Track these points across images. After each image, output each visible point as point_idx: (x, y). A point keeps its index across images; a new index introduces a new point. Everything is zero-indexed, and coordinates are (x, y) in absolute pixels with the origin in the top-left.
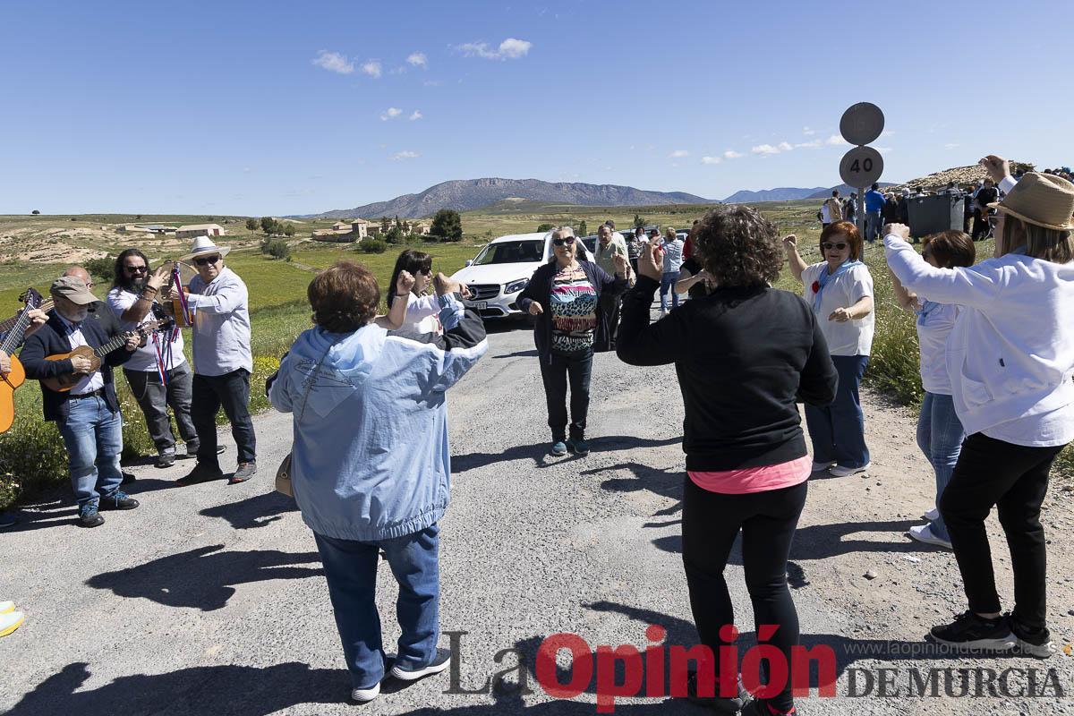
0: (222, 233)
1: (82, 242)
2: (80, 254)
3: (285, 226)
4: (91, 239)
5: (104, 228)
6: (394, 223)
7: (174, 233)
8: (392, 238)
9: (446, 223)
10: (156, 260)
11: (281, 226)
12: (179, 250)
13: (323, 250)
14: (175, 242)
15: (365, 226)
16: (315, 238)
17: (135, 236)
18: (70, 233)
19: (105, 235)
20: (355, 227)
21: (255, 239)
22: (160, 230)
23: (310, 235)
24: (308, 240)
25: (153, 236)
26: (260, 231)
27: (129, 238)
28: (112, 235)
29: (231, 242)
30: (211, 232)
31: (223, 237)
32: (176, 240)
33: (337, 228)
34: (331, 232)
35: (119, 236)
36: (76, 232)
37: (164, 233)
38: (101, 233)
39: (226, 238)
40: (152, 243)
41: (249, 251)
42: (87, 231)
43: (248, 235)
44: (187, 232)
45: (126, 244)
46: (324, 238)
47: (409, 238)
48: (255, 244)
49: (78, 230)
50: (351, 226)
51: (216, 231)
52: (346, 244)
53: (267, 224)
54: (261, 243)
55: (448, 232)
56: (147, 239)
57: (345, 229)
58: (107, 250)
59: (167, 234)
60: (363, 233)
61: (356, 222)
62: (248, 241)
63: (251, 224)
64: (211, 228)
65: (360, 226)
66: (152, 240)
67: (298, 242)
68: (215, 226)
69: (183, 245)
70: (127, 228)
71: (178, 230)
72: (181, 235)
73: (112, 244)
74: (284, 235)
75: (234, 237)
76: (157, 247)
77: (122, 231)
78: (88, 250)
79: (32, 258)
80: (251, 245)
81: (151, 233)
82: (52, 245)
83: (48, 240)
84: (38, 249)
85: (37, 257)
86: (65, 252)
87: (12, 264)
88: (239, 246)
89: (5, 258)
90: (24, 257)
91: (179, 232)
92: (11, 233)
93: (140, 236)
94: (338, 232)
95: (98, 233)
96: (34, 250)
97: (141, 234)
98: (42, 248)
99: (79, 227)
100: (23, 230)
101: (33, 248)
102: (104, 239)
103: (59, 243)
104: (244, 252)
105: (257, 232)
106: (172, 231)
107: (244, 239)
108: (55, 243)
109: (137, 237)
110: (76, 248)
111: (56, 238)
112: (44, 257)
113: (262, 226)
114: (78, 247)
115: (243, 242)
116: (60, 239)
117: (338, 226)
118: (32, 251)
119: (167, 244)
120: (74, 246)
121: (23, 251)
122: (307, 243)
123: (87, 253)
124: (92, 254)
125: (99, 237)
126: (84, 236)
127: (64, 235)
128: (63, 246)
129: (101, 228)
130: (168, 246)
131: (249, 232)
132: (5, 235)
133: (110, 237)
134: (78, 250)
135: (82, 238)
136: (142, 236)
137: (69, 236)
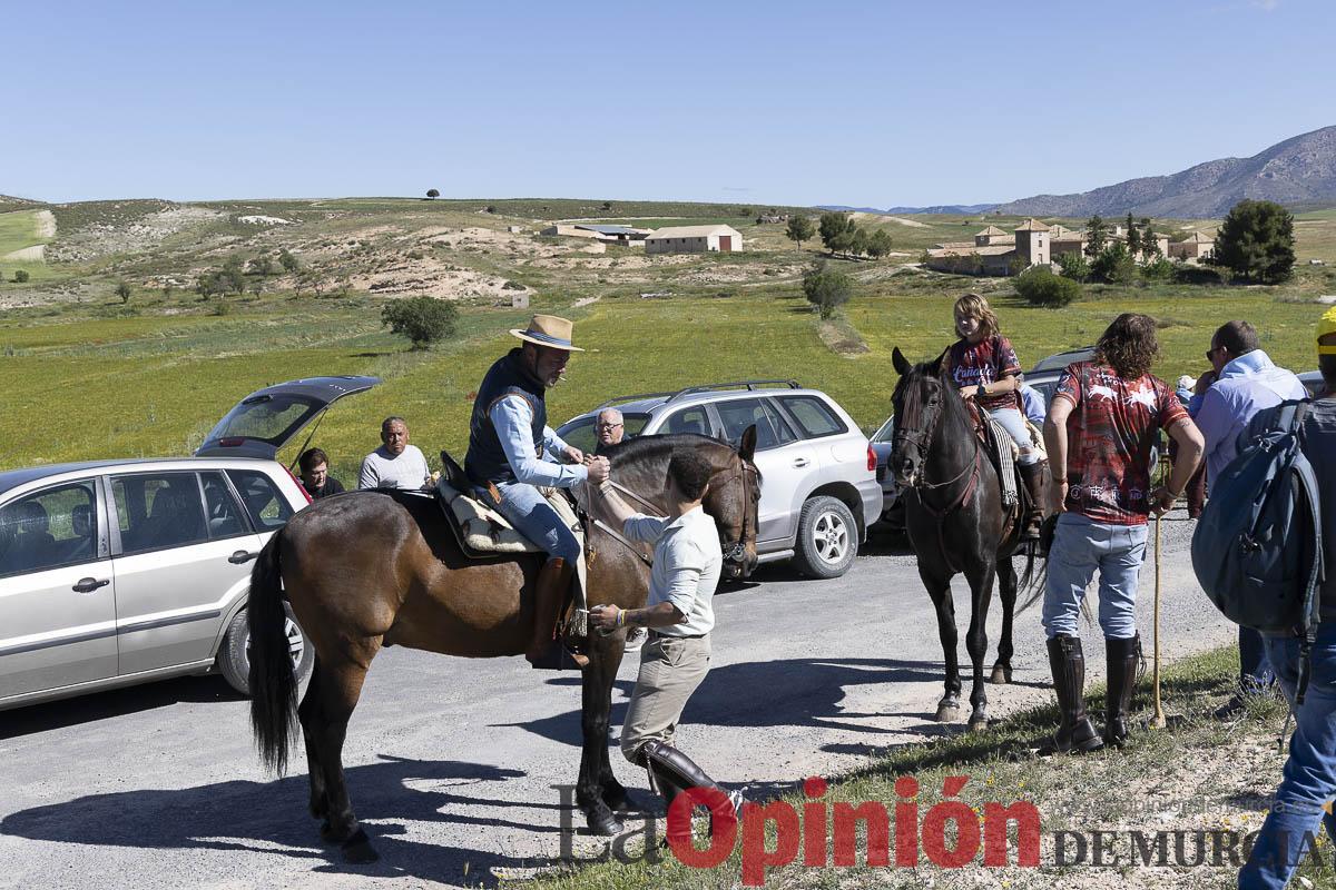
0: (737, 246)
1: (475, 257)
2: (456, 282)
3: (870, 233)
4: (485, 252)
5: (516, 229)
6: (1121, 232)
7: (642, 243)
8: (1105, 271)
9: (1249, 236)
10: (591, 300)
11: (862, 233)
12: (641, 280)
13: (939, 294)
14: (636, 262)
15: (1046, 238)
16: (929, 263)
17: (568, 247)
18: (453, 238)
19: (512, 244)
20: (1023, 239)
21: (799, 261)
22: (621, 236)
23: (919, 253)
24: (913, 266)
25: (601, 248)
26: (816, 243)
27: (555, 250)
28: (525, 244)
29: (750, 267)
30: (714, 243)
31: (738, 254)
32: (640, 259)
33: (984, 242)
34: (964, 250)
35: (537, 246)
36: (463, 235)
37: (627, 244)
38: (506, 237)
39: (743, 257)
40: (594, 264)
41: (778, 289)
42: (483, 234)
43: (788, 252)
44: (668, 241)
45: (544, 262)
46: (945, 266)
47: (1149, 272)
48: (791, 275)
49: (468, 233)
50: (1012, 238)
51: (725, 241)
52: (995, 281)
53: (834, 228)
54: (805, 273)
55: (1253, 259)
56: (587, 255)
57: (1000, 242)
58: (506, 274)
59: (632, 243)
60: (1040, 253)
61: (1025, 227)
62: (785, 264)
63: (797, 230)
64: (713, 235)
65: (1034, 238)
66: (598, 256)
67: (891, 272)
68: (725, 230)
69: (650, 270)
70: (562, 230)
71: (653, 234)
72: (657, 247)
73: (521, 262)
74: (864, 255)
75: (757, 255)
76: (603, 273)
77: (549, 235)
78: (470, 275)
79: (374, 287)
80: (786, 275)
81: (601, 241)
82: (414, 261)
83: (410, 251)
84: (387, 268)
85: (383, 286)
86: (430, 276)
87: (338, 297)
88: (763, 277)
89: (331, 284)
90: (360, 285)
91: (653, 241)
92: (362, 235)
93: (578, 247)
94: (983, 251)
95: (502, 239)
96: (381, 270)
97: (581, 243)
98: (397, 267)
99: (472, 226)
100: (384, 229)
101: (379, 266)
102: (509, 251)
103: (427, 258)
104: (769, 291)
105: (805, 245)
106: (641, 237)
107: (777, 261)
108: (419, 257)
109: (571, 250)
110: (452, 268)
111: (425, 247)
112: (394, 285)
113: (821, 230)
114: (456, 267)
115: (774, 268)
116: (431, 250)
117: (987, 238)
118: (377, 273)
119: (624, 267)
120: (449, 265)
121: (363, 272)
122: (910, 273)
123: (469, 281)
124: (476, 283)
125: (502, 247)
126: (476, 245)
127: (442, 242)
128: (430, 265)
129: (510, 229)
130: (623, 272)
131: (790, 245)
132: (350, 239)
133: (520, 248)
134: (455, 273)
135: (471, 249)
136: (582, 247)
137: (448, 244)
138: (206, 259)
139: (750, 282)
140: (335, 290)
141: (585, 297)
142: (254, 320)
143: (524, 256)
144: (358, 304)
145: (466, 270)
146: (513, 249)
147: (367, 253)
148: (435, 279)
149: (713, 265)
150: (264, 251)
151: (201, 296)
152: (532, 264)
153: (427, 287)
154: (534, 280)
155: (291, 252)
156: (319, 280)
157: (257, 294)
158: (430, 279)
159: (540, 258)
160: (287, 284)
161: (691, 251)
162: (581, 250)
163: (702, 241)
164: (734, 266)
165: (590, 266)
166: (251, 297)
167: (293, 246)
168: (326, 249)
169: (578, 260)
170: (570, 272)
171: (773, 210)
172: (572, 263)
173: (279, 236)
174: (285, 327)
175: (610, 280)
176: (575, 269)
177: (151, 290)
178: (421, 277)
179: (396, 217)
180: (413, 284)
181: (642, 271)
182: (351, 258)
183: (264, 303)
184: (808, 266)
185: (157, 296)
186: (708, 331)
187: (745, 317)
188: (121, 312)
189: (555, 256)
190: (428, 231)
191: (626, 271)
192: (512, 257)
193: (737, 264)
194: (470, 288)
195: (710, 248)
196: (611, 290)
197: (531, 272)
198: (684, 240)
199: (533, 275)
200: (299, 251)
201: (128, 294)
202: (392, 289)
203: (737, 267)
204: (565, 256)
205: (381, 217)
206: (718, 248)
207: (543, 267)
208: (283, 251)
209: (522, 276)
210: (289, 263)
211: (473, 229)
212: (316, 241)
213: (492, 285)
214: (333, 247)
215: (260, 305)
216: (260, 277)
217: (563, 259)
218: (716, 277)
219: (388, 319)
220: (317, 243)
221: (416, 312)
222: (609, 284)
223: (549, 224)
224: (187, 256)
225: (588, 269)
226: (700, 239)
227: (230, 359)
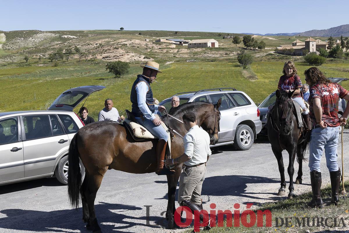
0: (217, 45)
1: (135, 49)
2: (129, 56)
3: (259, 42)
4: (138, 47)
5: (148, 40)
7: (187, 45)
8: (334, 54)
10: (171, 62)
11: (256, 42)
12: (187, 56)
13: (280, 61)
14: (185, 51)
15: (315, 44)
16: (277, 51)
17: (164, 46)
18: (128, 43)
19: (147, 45)
20: (307, 44)
21: (236, 50)
22: (181, 42)
23: (274, 48)
24: (272, 52)
25: (174, 46)
26: (242, 45)
27: (160, 47)
28: (150, 45)
29: (221, 52)
30: (209, 45)
31: (217, 48)
32: (186, 50)
33: (295, 45)
34: (289, 47)
35: (154, 45)
36: (131, 42)
37: (182, 45)
38: (145, 43)
39: (219, 49)
40: (172, 51)
41: (230, 59)
42: (137, 41)
43: (233, 48)
44: (195, 44)
45: (156, 50)
46: (283, 52)
47: (347, 55)
48: (234, 55)
49: (133, 41)
50: (304, 43)
51: (213, 44)
52: (298, 57)
53: (248, 40)
54: (238, 54)
56: (170, 48)
57: (300, 45)
58: (144, 54)
59: (184, 45)
60: (313, 48)
61: (308, 40)
62: (232, 52)
63: (236, 41)
64: (209, 42)
65: (311, 44)
66: (173, 48)
67: (265, 54)
68: (213, 41)
69: (190, 53)
70: (162, 40)
71: (190, 42)
72: (191, 46)
73: (149, 50)
74: (257, 49)
75: (223, 49)
76: (175, 54)
77: (158, 42)
78: (133, 54)
79: (103, 58)
80: (232, 55)
81: (175, 44)
82: (116, 50)
83: (115, 47)
84: (107, 52)
85: (106, 57)
86: (121, 55)
87: (92, 61)
88: (225, 55)
89: (90, 57)
90: (99, 57)
91: (190, 44)
92: (100, 42)
93: (167, 46)
94: (295, 48)
95: (143, 43)
96: (105, 52)
97: (168, 44)
98: (110, 52)
99: (134, 39)
100: (107, 40)
101: (105, 51)
102: (146, 47)
103: (120, 49)
104: (227, 60)
105: (238, 45)
106: (187, 43)
107: (229, 50)
108: (118, 49)
109: (165, 47)
110: (128, 52)
111: (119, 46)
112: (110, 57)
113: (243, 41)
114: (129, 52)
115: (228, 53)
116: (121, 46)
117: (296, 43)
118: (104, 53)
119: (181, 52)
120: (127, 51)
121: (100, 53)
122: (271, 54)
123: (133, 56)
124: (135, 57)
125: (143, 45)
126: (135, 45)
127: (125, 44)
128: (121, 51)
129: (146, 40)
130: (181, 53)
131: (233, 45)
132: (96, 43)
133: (149, 46)
134: (129, 54)
135: (134, 46)
136: (168, 46)
137: (126, 45)
138: (51, 49)
139: (220, 57)
140: (91, 59)
141: (169, 61)
142: (67, 68)
143: (150, 48)
144: (98, 63)
145: (132, 53)
146: (147, 46)
147: (101, 47)
148: (122, 55)
149: (209, 52)
150: (70, 46)
151: (50, 60)
152: (152, 51)
153: (120, 58)
154: (153, 56)
155: (78, 47)
156: (87, 55)
157: (67, 60)
158: (121, 56)
159: (155, 49)
160: (77, 57)
161: (203, 47)
162: (168, 47)
163: (206, 44)
164: (215, 52)
165: (171, 52)
166: (66, 61)
167: (79, 45)
168: (89, 46)
169: (167, 50)
170: (164, 53)
171: (228, 34)
172: (165, 51)
173: (74, 42)
174: (76, 70)
175: (177, 56)
176: (166, 53)
177: (35, 58)
178: (118, 55)
179: (110, 36)
180: (115, 57)
181: (187, 53)
182: (96, 49)
183: (70, 63)
184: (239, 52)
185: (37, 60)
186: (207, 72)
187: (219, 68)
188: (26, 65)
189: (160, 49)
190: (120, 41)
191: (182, 53)
192: (146, 49)
193: (217, 51)
194: (133, 58)
195: (208, 46)
196: (177, 59)
197: (152, 53)
198: (200, 44)
199: (153, 54)
200: (80, 46)
201: (28, 59)
202: (109, 58)
203: (217, 52)
204: (163, 48)
205: (106, 36)
206: (211, 46)
207: (156, 52)
208: (75, 46)
209: (150, 55)
210: (77, 50)
211: (134, 40)
212: (86, 43)
213: (140, 57)
214: (91, 45)
215: (68, 63)
216: (68, 55)
217: (162, 50)
218: (210, 55)
219: (108, 68)
220: (86, 44)
221: (117, 66)
222: (177, 57)
223: (158, 38)
224: (46, 48)
225: (170, 53)
226: (205, 43)
227: (59, 80)
